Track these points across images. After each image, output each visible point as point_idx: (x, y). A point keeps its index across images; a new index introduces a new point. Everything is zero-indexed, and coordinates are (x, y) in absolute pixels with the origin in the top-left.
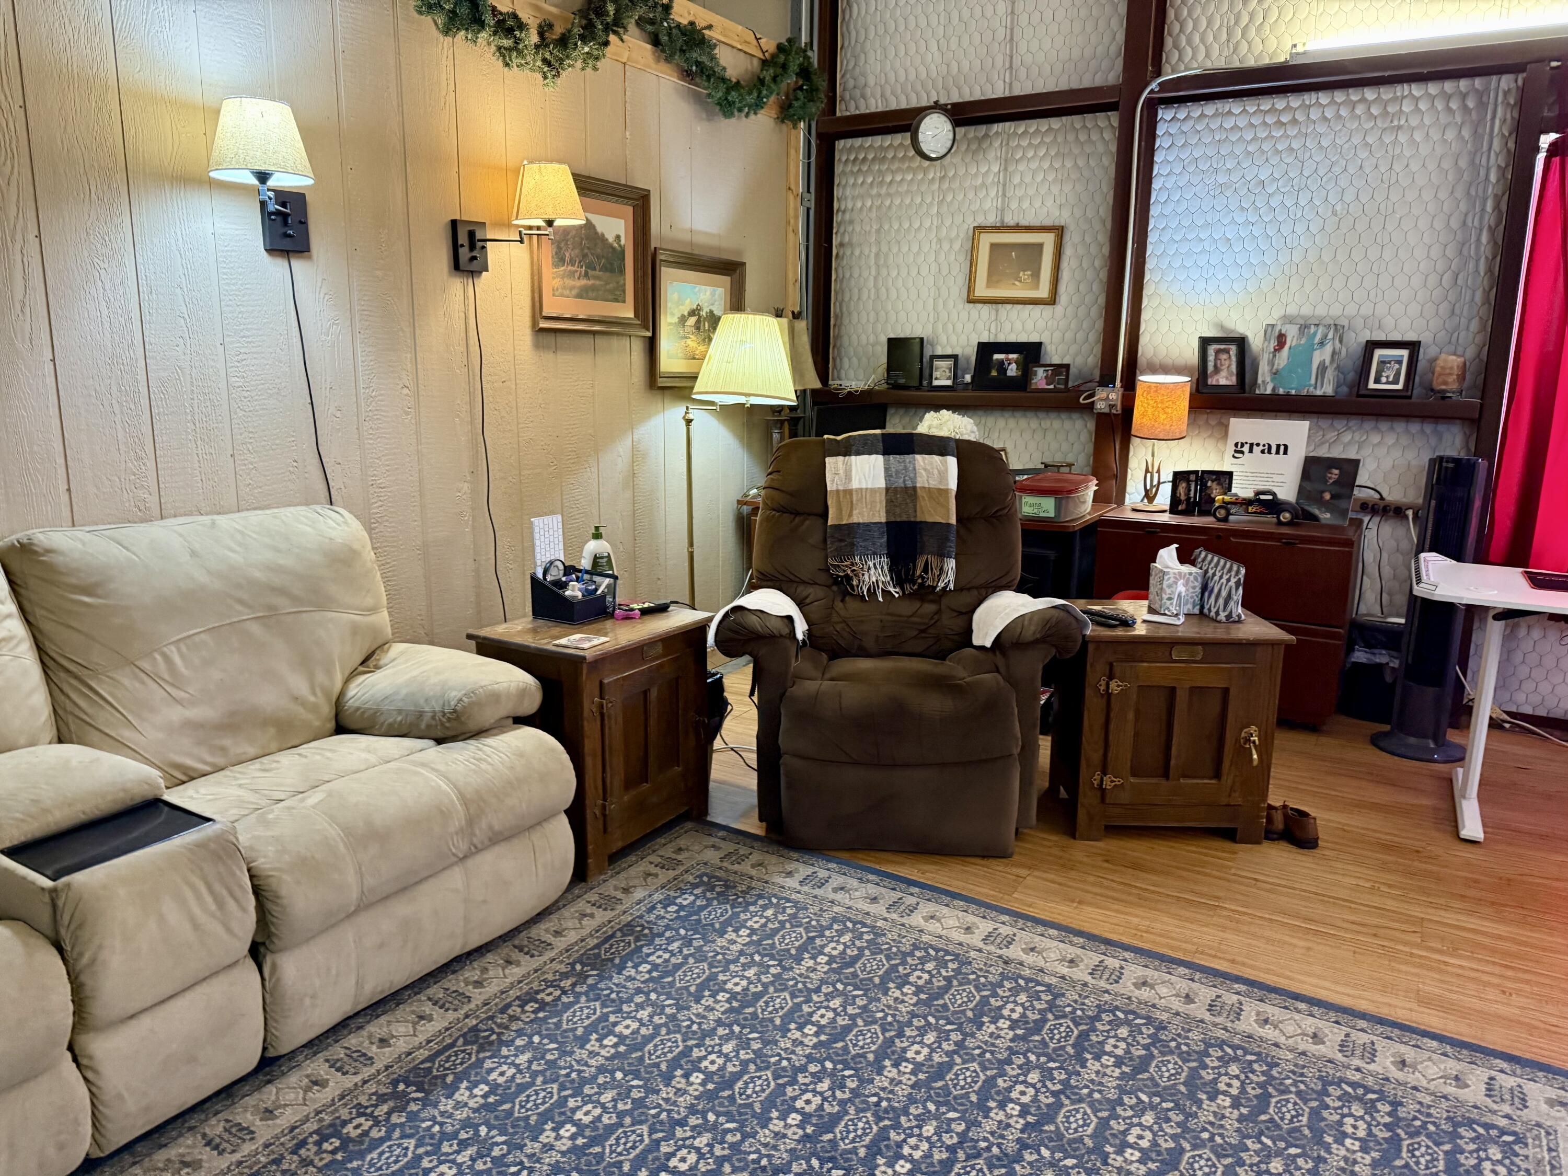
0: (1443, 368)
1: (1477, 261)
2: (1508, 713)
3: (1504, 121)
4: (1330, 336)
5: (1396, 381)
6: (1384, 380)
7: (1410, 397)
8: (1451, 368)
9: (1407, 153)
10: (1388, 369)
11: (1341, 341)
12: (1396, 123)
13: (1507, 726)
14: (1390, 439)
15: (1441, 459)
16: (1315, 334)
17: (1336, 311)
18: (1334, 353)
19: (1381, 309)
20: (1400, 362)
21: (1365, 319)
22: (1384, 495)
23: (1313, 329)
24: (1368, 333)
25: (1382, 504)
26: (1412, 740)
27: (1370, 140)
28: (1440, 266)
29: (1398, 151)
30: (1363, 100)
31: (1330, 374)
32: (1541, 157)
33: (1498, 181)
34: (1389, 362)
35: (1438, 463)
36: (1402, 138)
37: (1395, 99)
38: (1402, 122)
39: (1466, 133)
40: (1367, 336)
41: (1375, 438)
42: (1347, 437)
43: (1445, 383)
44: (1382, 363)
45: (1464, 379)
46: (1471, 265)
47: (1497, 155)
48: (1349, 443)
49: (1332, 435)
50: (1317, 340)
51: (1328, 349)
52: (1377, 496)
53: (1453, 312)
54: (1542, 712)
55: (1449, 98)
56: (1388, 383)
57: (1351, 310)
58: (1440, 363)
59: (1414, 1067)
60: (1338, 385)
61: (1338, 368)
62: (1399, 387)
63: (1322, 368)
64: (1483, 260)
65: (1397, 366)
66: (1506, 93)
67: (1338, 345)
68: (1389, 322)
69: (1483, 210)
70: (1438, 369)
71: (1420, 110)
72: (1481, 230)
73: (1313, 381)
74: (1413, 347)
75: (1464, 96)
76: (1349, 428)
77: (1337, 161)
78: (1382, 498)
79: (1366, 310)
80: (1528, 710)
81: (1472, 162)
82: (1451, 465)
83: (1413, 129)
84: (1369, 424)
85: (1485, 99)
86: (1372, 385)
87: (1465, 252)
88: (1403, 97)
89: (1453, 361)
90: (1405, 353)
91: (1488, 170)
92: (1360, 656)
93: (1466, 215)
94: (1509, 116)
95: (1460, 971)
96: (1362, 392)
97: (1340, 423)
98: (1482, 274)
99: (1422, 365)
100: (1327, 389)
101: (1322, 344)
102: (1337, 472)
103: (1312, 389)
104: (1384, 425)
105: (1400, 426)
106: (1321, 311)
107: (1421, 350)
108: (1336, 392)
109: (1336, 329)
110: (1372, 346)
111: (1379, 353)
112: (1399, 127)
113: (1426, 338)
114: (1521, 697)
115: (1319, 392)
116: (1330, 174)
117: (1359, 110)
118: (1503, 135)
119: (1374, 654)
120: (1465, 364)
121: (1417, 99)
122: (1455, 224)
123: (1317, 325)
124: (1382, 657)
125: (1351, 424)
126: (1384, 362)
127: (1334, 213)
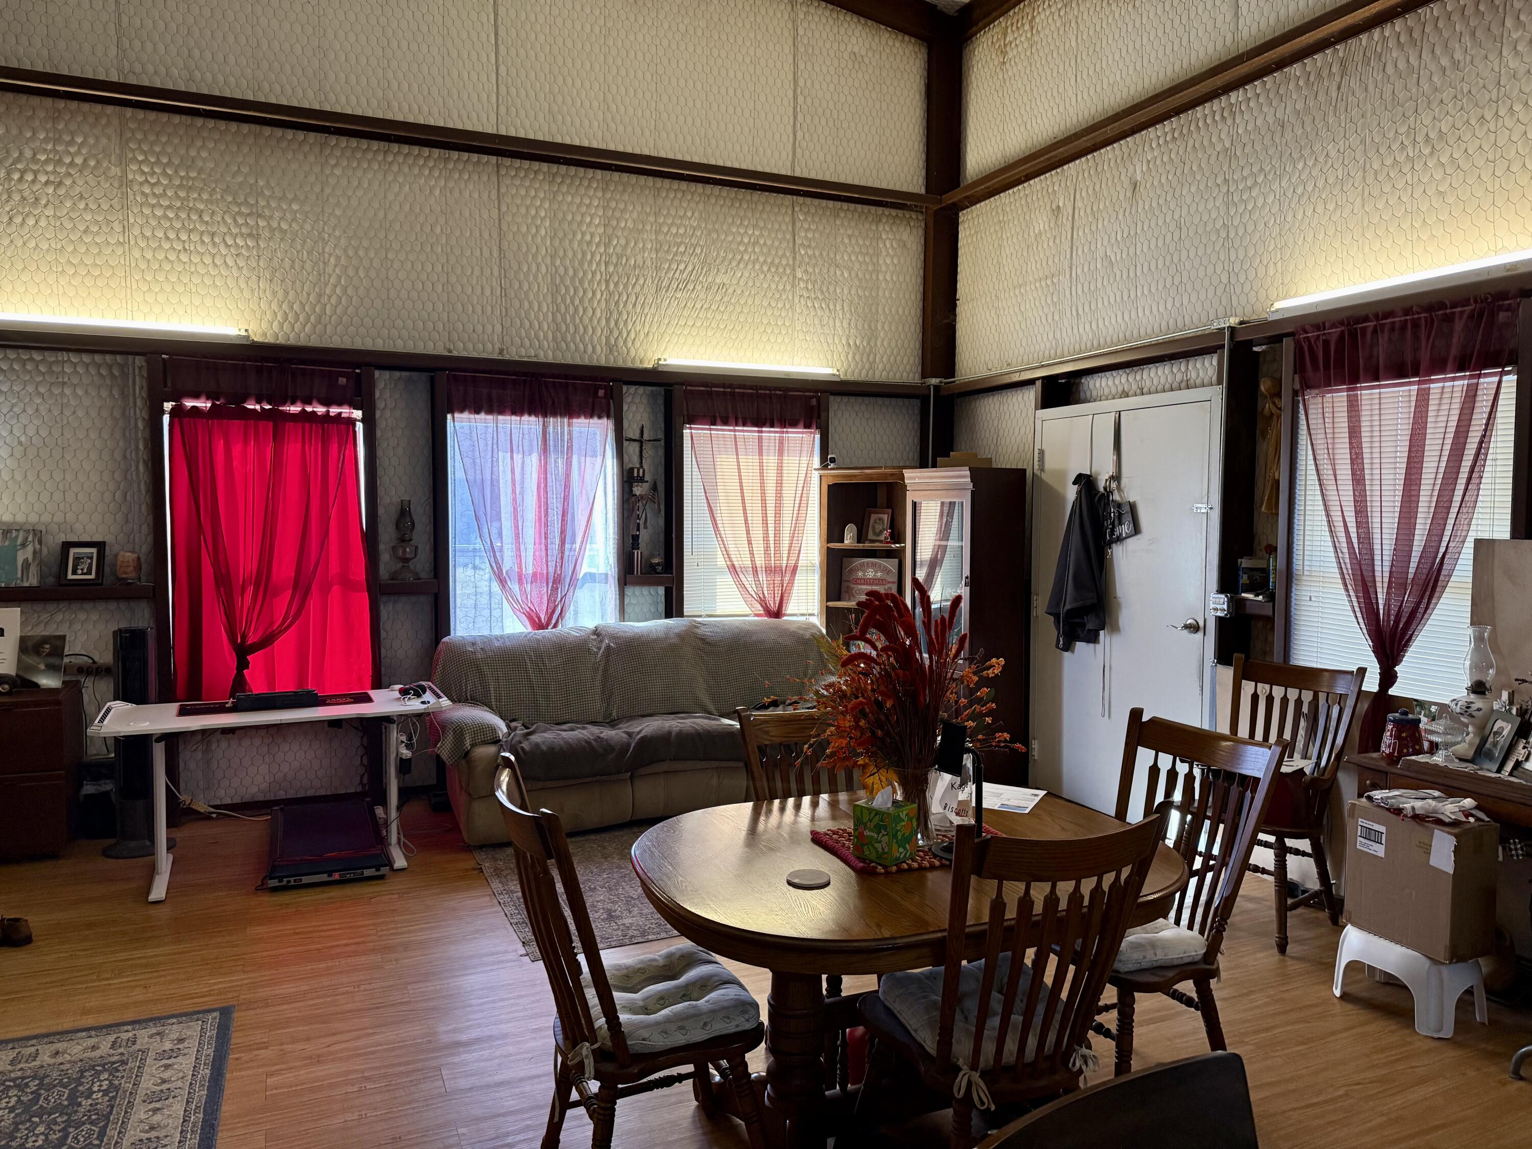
0: (123, 562)
1: (139, 484)
2: (213, 807)
3: (142, 388)
4: (30, 538)
5: (89, 573)
6: (80, 572)
7: (102, 584)
8: (128, 562)
9: (73, 402)
10: (82, 563)
11: (40, 543)
12: (61, 380)
13: (214, 816)
14: (94, 616)
15: (120, 630)
16: (17, 537)
17: (33, 518)
18: (35, 553)
19: (70, 517)
20: (91, 558)
21: (59, 525)
22: (96, 659)
23: (14, 534)
24: (63, 535)
25: (94, 666)
26: (133, 844)
27: (42, 390)
28: (112, 486)
29: (65, 401)
30: (31, 359)
31: (33, 570)
32: (166, 419)
33: (144, 428)
34: (83, 558)
35: (119, 634)
36: (67, 391)
37: (57, 362)
38: (66, 380)
39: (116, 393)
40: (62, 538)
41: (82, 616)
42: (59, 617)
43: (125, 573)
44: (77, 559)
45: (140, 569)
46: (135, 486)
47: (141, 410)
48: (61, 622)
49: (45, 616)
50: (19, 542)
51: (30, 549)
52: (91, 661)
53: (127, 521)
54: (237, 800)
55: (99, 366)
56: (83, 574)
57: (46, 518)
58: (120, 558)
59: (64, 1052)
60: (42, 577)
61: (41, 564)
62: (93, 576)
63: (26, 565)
64: (142, 484)
65: (89, 561)
66: (140, 368)
67: (38, 546)
68: (78, 527)
69: (137, 448)
70: (119, 563)
71: (78, 372)
72: (138, 462)
73: (19, 575)
74: (100, 546)
75: (110, 367)
76: (60, 610)
77: (17, 403)
78: (94, 662)
79: (59, 518)
80: (228, 801)
81: (123, 414)
82: (127, 635)
83: (75, 385)
84: (75, 606)
85: (126, 370)
86: (70, 576)
87: (129, 477)
88: (64, 362)
89: (129, 556)
90: (94, 551)
91: (136, 420)
92: (89, 789)
93: (125, 451)
94: (144, 384)
95: (121, 985)
96: (63, 582)
97: (51, 607)
98: (144, 492)
99: (108, 559)
100: (33, 580)
101: (24, 545)
102: (48, 646)
103: (19, 581)
104: (88, 605)
105: (101, 605)
106: (20, 518)
107: (107, 548)
108: (40, 582)
109: (35, 535)
110: (67, 546)
111: (73, 551)
112: (64, 383)
113: (109, 539)
114: (222, 793)
115: (26, 584)
116: (12, 413)
117: (29, 367)
118: (143, 397)
119: (99, 785)
120: (139, 558)
121: (75, 365)
122: (118, 456)
123: (17, 530)
124: (108, 786)
125: (61, 606)
126: (79, 558)
127: (20, 443)
